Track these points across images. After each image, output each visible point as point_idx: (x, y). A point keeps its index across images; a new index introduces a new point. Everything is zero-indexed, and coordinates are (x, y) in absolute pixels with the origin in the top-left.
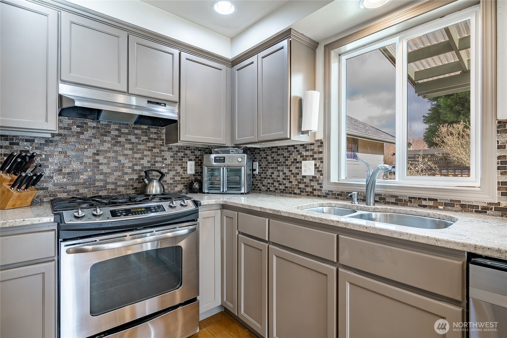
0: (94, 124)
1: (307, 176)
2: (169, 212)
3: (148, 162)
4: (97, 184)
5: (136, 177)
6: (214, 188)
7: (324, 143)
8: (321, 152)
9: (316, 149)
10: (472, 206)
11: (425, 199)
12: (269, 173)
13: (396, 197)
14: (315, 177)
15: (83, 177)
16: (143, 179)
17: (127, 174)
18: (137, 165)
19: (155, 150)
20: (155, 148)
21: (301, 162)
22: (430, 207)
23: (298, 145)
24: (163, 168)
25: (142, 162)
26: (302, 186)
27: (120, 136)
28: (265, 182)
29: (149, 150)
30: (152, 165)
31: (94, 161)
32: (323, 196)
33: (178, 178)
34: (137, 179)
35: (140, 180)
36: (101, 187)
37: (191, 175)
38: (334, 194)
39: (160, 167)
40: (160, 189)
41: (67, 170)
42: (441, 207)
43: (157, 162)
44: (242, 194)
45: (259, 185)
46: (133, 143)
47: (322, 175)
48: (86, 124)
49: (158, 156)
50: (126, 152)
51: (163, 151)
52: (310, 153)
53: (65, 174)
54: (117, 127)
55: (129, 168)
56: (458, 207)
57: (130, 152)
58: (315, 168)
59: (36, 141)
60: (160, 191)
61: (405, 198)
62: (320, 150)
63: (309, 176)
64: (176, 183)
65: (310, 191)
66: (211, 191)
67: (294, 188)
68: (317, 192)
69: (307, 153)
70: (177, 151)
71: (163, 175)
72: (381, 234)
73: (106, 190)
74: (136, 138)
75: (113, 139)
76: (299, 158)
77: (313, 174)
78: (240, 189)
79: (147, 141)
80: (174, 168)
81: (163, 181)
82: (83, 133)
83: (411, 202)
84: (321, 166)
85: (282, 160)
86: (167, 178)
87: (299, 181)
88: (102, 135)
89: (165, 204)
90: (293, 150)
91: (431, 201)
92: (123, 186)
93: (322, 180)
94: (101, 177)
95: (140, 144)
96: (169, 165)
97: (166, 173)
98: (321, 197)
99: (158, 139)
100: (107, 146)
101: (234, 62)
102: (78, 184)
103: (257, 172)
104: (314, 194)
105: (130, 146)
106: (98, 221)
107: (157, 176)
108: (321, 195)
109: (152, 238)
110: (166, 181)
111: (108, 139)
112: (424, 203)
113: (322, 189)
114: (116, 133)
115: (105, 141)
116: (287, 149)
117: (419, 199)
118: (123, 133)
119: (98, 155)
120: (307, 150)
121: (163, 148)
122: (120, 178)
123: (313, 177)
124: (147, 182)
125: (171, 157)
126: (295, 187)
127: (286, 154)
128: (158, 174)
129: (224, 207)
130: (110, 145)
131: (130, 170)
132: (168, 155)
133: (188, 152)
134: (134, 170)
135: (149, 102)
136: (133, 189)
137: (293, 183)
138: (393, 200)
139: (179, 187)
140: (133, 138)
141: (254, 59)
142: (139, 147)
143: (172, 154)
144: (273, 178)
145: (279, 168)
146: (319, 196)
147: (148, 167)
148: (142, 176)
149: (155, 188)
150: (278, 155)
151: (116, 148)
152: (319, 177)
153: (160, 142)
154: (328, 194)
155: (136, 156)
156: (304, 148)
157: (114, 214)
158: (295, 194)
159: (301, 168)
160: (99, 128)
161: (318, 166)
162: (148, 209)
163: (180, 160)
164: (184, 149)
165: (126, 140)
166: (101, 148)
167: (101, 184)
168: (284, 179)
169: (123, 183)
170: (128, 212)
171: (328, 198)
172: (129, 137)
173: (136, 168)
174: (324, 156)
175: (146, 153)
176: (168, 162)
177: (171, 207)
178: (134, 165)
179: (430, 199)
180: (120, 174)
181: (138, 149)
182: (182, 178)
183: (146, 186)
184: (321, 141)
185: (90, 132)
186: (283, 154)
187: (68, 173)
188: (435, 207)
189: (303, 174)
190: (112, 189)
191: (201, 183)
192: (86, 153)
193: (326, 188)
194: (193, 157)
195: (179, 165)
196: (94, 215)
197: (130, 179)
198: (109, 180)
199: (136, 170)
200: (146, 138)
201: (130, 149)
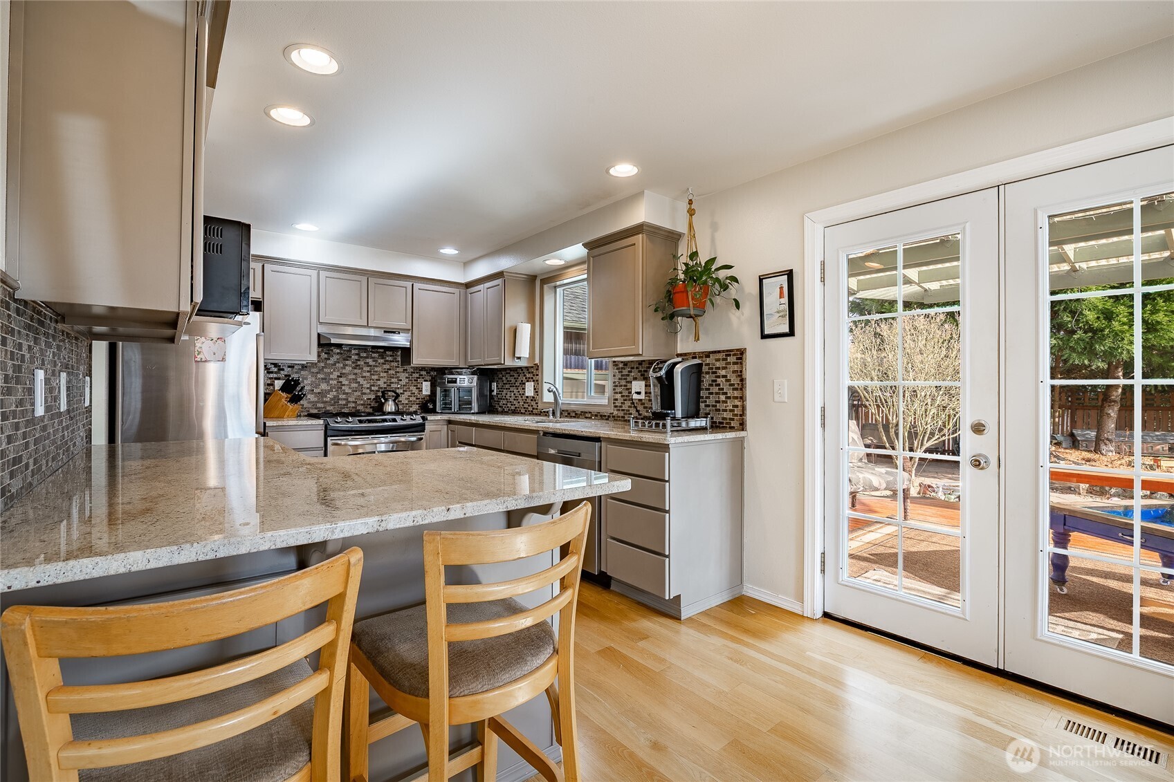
0: (338, 351)
1: (529, 396)
2: (400, 423)
3: (385, 383)
4: (340, 402)
5: (373, 397)
6: (447, 407)
7: (540, 367)
8: (537, 375)
9: (535, 372)
10: (604, 416)
12: (504, 394)
15: (330, 396)
16: (380, 399)
17: (365, 394)
18: (374, 386)
19: (391, 372)
20: (390, 369)
21: (525, 384)
23: (524, 367)
24: (398, 388)
25: (379, 383)
26: (526, 406)
27: (359, 360)
28: (501, 404)
29: (385, 372)
30: (388, 385)
31: (338, 382)
32: (539, 415)
33: (412, 399)
34: (374, 399)
35: (377, 399)
36: (344, 405)
37: (427, 396)
38: (545, 412)
39: (396, 388)
40: (395, 407)
41: (319, 391)
42: (593, 418)
43: (393, 383)
44: (473, 413)
45: (497, 406)
46: (371, 366)
47: (538, 395)
48: (332, 350)
49: (393, 378)
50: (364, 374)
51: (398, 372)
52: (530, 375)
53: (316, 393)
54: (357, 352)
55: (368, 388)
57: (368, 374)
58: (534, 389)
59: (296, 367)
60: (395, 409)
62: (537, 373)
64: (411, 403)
65: (531, 410)
66: (443, 411)
68: (535, 411)
70: (412, 372)
71: (398, 396)
73: (347, 408)
74: (374, 361)
75: (353, 363)
76: (524, 379)
77: (533, 395)
78: (471, 409)
79: (383, 364)
80: (409, 388)
81: (398, 401)
82: (329, 359)
84: (537, 387)
85: (513, 381)
86: (403, 398)
87: (524, 401)
88: (345, 360)
89: (398, 418)
90: (521, 372)
91: (589, 414)
92: (362, 405)
93: (538, 400)
94: (344, 396)
95: (377, 366)
96: (404, 385)
97: (401, 393)
99: (393, 361)
100: (348, 369)
101: (468, 285)
102: (326, 402)
103: (495, 393)
104: (533, 412)
105: (368, 369)
106: (350, 425)
107: (393, 396)
109: (387, 440)
110: (401, 401)
111: (349, 362)
113: (538, 408)
114: (356, 357)
115: (347, 365)
116: (516, 370)
118: (362, 357)
119: (341, 377)
120: (529, 373)
121: (398, 370)
122: (358, 398)
123: (533, 397)
124: (383, 401)
125: (406, 378)
126: (522, 407)
127: (516, 376)
128: (393, 394)
129: (450, 422)
130: (351, 368)
131: (368, 390)
132: (403, 376)
133: (424, 373)
134: (371, 391)
135: (385, 332)
136: (370, 408)
137: (520, 403)
139: (415, 408)
140: (370, 361)
141: (480, 287)
142: (376, 369)
143: (407, 375)
144: (507, 399)
145: (512, 389)
146: (536, 414)
147: (385, 388)
148: (379, 396)
149: (390, 406)
150: (511, 376)
151: (356, 371)
152: (536, 397)
153: (396, 364)
154: (541, 412)
155: (373, 377)
156: (527, 370)
157: (360, 422)
158: (522, 413)
159: (525, 389)
160: (342, 354)
161: (535, 387)
162: (385, 420)
163: (415, 380)
164: (420, 370)
165: (365, 363)
166: (344, 371)
167: (344, 402)
168: (514, 400)
169: (362, 402)
170: (370, 421)
171: (541, 416)
172: (368, 360)
173: (373, 388)
174: (540, 378)
175: (382, 374)
176: (403, 383)
177: (402, 419)
178: (371, 386)
180: (359, 394)
181: (375, 372)
182: (417, 399)
183: (382, 405)
184: (538, 365)
185: (336, 357)
186: (514, 375)
187: (319, 393)
189: (526, 395)
190: (353, 407)
191: (434, 403)
192: (331, 376)
193: (541, 407)
194: (428, 378)
195: (414, 386)
196: (347, 421)
197: (368, 399)
198: (350, 399)
199: (373, 391)
200: (382, 361)
201: (368, 372)
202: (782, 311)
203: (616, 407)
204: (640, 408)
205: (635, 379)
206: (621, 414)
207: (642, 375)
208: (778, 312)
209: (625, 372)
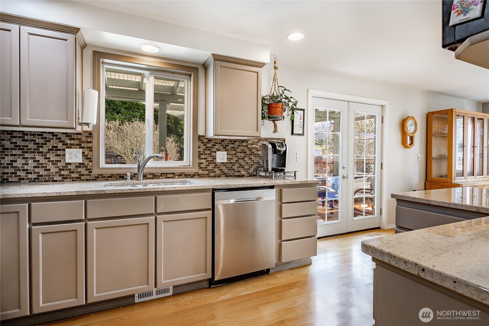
1: (73, 163)
7: (94, 135)
8: (90, 142)
9: (84, 139)
10: (189, 175)
11: (169, 174)
13: (153, 174)
14: (84, 164)
21: (64, 150)
22: (172, 178)
23: (60, 133)
26: (65, 173)
32: (92, 180)
38: (105, 177)
42: (176, 177)
47: (91, 161)
52: (76, 142)
56: (183, 176)
58: (82, 156)
61: (159, 174)
62: (89, 140)
63: (75, 163)
65: (76, 176)
67: (52, 175)
68: (85, 177)
69: (72, 142)
72: (183, 189)
76: (60, 146)
77: (81, 161)
83: (161, 176)
84: (90, 154)
85: (32, 146)
87: (61, 168)
90: (51, 137)
91: (171, 175)
93: (92, 166)
98: (91, 181)
104: (82, 179)
108: (91, 179)
112: (168, 176)
113: (91, 174)
116: (42, 135)
117: (166, 174)
120: (71, 139)
123: (81, 164)
126: (55, 175)
127: (39, 141)
137: (52, 171)
138: (151, 176)
144: (14, 167)
145: (27, 155)
146: (87, 180)
152: (88, 164)
154: (98, 177)
156: (67, 136)
159: (64, 155)
161: (86, 153)
168: (36, 167)
171: (98, 181)
174: (94, 145)
179: (172, 173)
184: (91, 132)
186: (35, 141)
188: (174, 177)
189: (67, 161)
193: (95, 172)
202: (301, 125)
203: (200, 168)
204: (222, 167)
205: (218, 150)
206: (206, 172)
207: (224, 148)
208: (299, 125)
209: (209, 145)
